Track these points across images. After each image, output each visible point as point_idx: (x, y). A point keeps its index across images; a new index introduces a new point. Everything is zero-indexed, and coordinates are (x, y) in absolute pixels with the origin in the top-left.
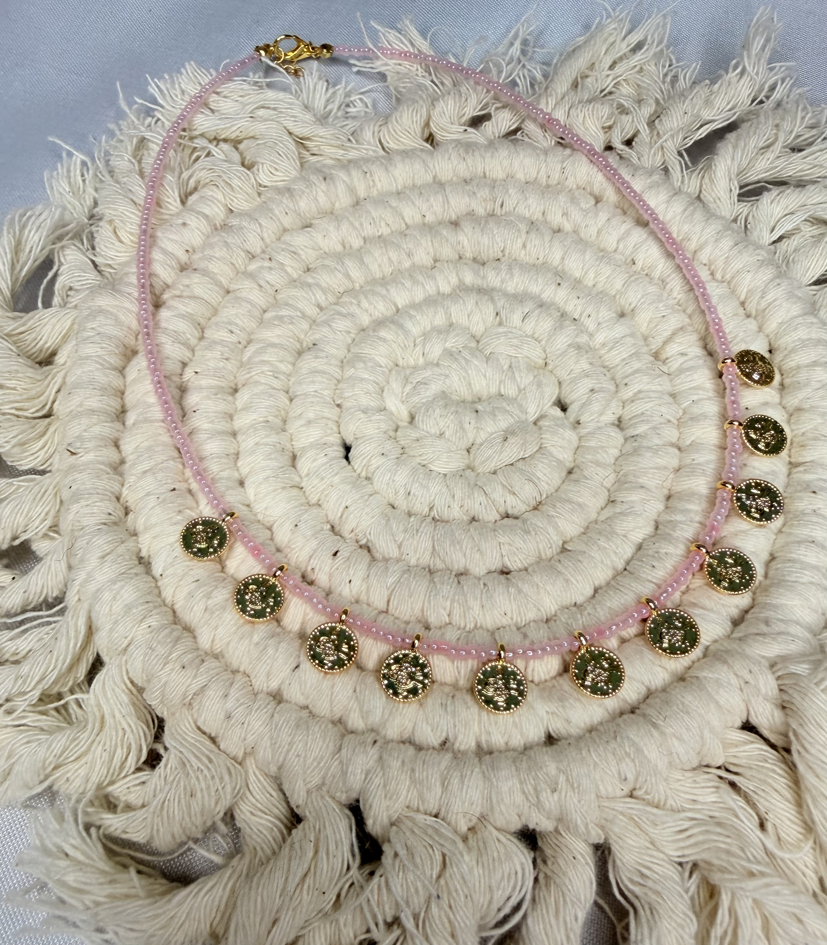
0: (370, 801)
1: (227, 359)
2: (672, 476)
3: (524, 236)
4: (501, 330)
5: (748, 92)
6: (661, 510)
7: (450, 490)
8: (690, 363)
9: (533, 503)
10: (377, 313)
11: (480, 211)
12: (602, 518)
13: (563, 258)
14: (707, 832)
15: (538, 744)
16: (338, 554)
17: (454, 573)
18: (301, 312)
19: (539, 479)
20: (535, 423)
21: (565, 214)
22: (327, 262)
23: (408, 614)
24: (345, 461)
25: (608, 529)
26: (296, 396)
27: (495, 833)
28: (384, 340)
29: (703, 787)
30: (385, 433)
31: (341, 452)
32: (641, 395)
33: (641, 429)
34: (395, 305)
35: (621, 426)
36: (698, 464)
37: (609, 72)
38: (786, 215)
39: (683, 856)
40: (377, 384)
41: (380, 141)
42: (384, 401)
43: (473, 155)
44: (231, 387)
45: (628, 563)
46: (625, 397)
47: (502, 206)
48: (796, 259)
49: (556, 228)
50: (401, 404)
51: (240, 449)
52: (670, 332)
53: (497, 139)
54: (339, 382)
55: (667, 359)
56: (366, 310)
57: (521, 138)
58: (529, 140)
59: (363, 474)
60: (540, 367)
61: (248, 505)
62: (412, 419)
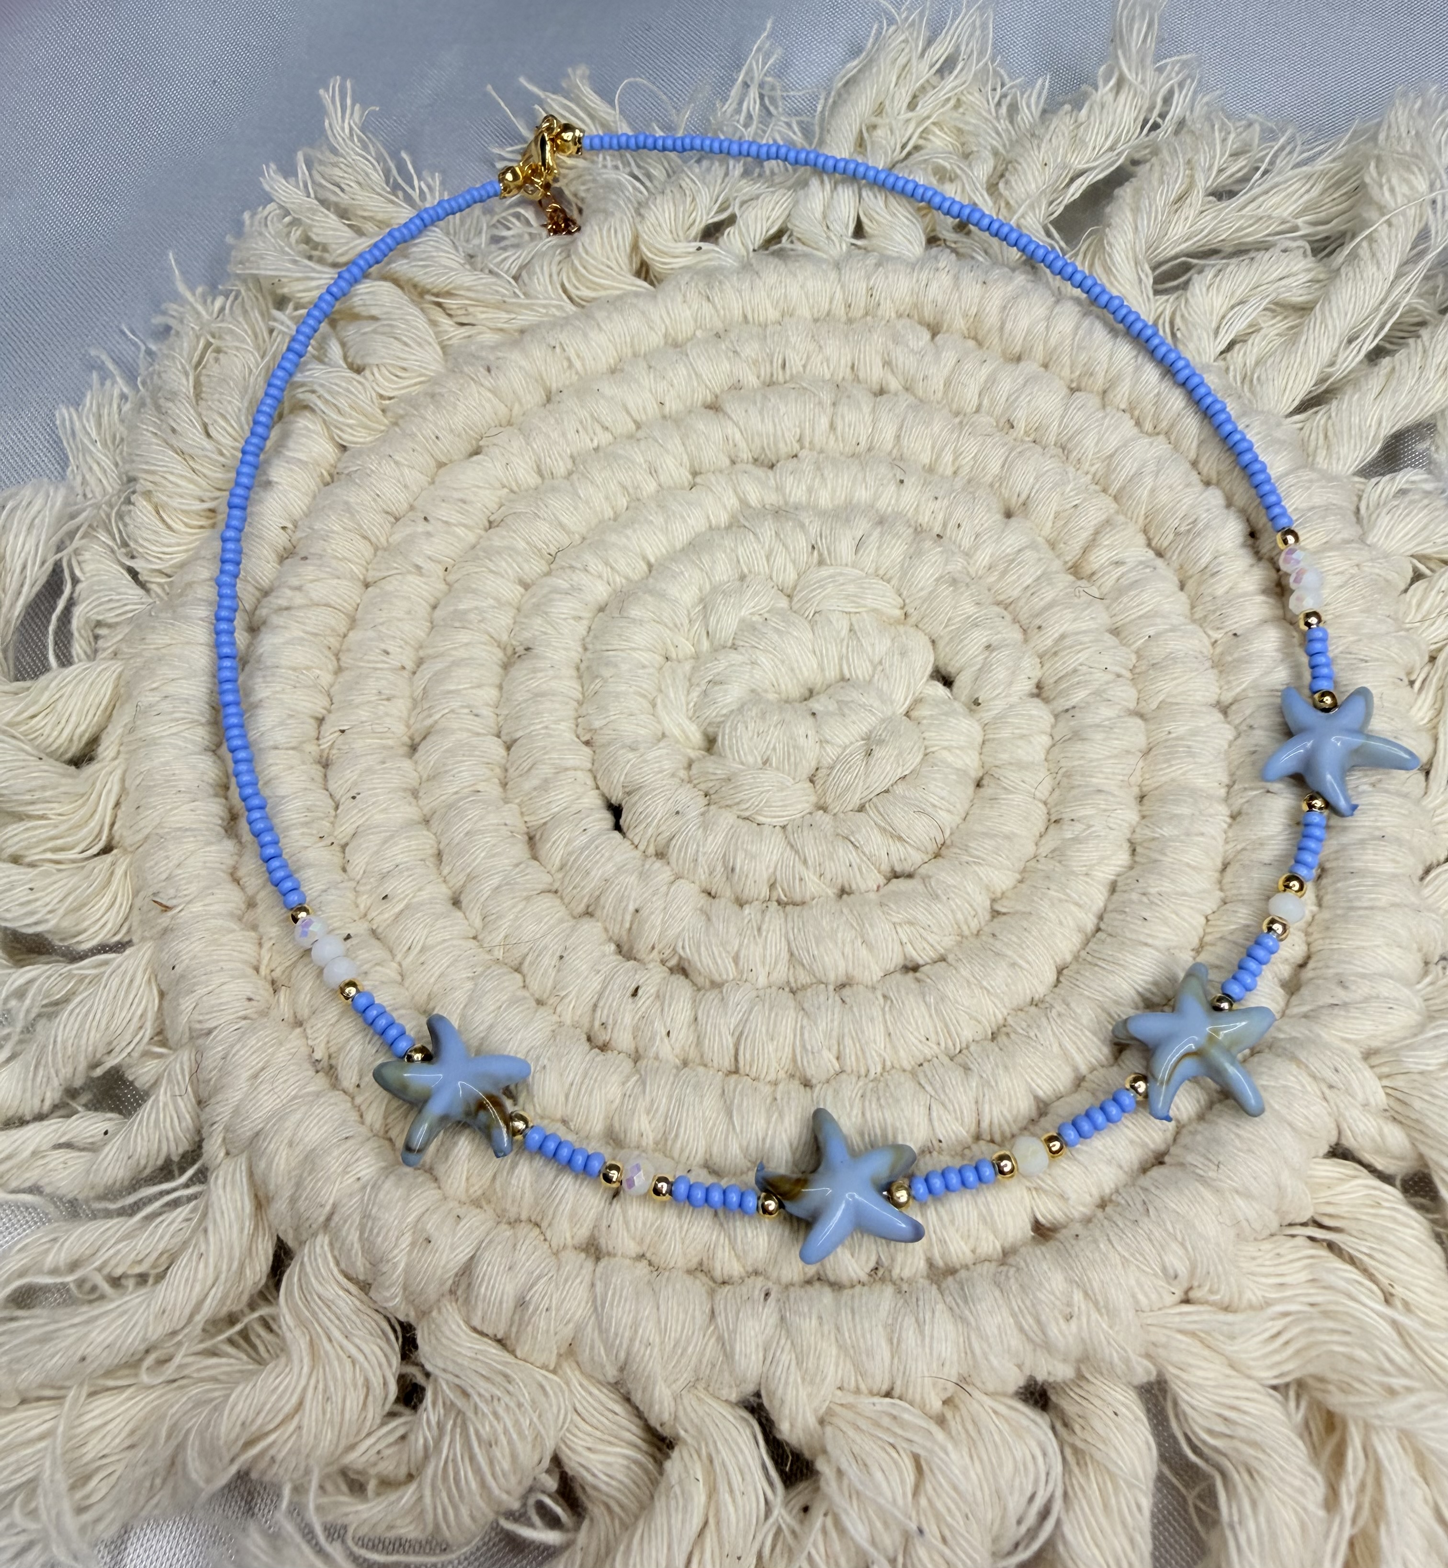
0: (780, 1391)
1: (388, 699)
2: (1141, 764)
3: (829, 410)
4: (825, 572)
5: (1133, 115)
6: (1134, 823)
7: (797, 852)
8: (1133, 576)
9: (932, 848)
10: (618, 579)
11: (751, 380)
12: (1044, 850)
13: (898, 437)
14: (1312, 1330)
15: (1024, 1244)
16: (640, 992)
17: (831, 988)
18: (495, 599)
19: (934, 806)
20: (907, 714)
21: (887, 364)
22: (520, 508)
23: (772, 1070)
24: (617, 834)
25: (1059, 868)
26: (515, 741)
27: (988, 1401)
28: (641, 622)
29: (1291, 1261)
30: (673, 775)
31: (607, 818)
32: (1068, 642)
33: (1079, 696)
34: (645, 558)
35: (1044, 695)
36: (1177, 739)
37: (910, 114)
38: (1233, 307)
39: (1281, 1375)
40: (644, 696)
41: (565, 291)
42: (659, 722)
43: (721, 291)
44: (404, 744)
45: (1101, 918)
46: (1041, 648)
47: (784, 366)
48: (1263, 377)
49: (876, 387)
50: (687, 722)
51: (441, 846)
52: (1091, 531)
53: (751, 254)
54: (580, 703)
55: (1093, 574)
56: (600, 577)
57: (789, 246)
58: (805, 248)
59: (651, 850)
60: (898, 622)
61: (475, 938)
62: (711, 743)
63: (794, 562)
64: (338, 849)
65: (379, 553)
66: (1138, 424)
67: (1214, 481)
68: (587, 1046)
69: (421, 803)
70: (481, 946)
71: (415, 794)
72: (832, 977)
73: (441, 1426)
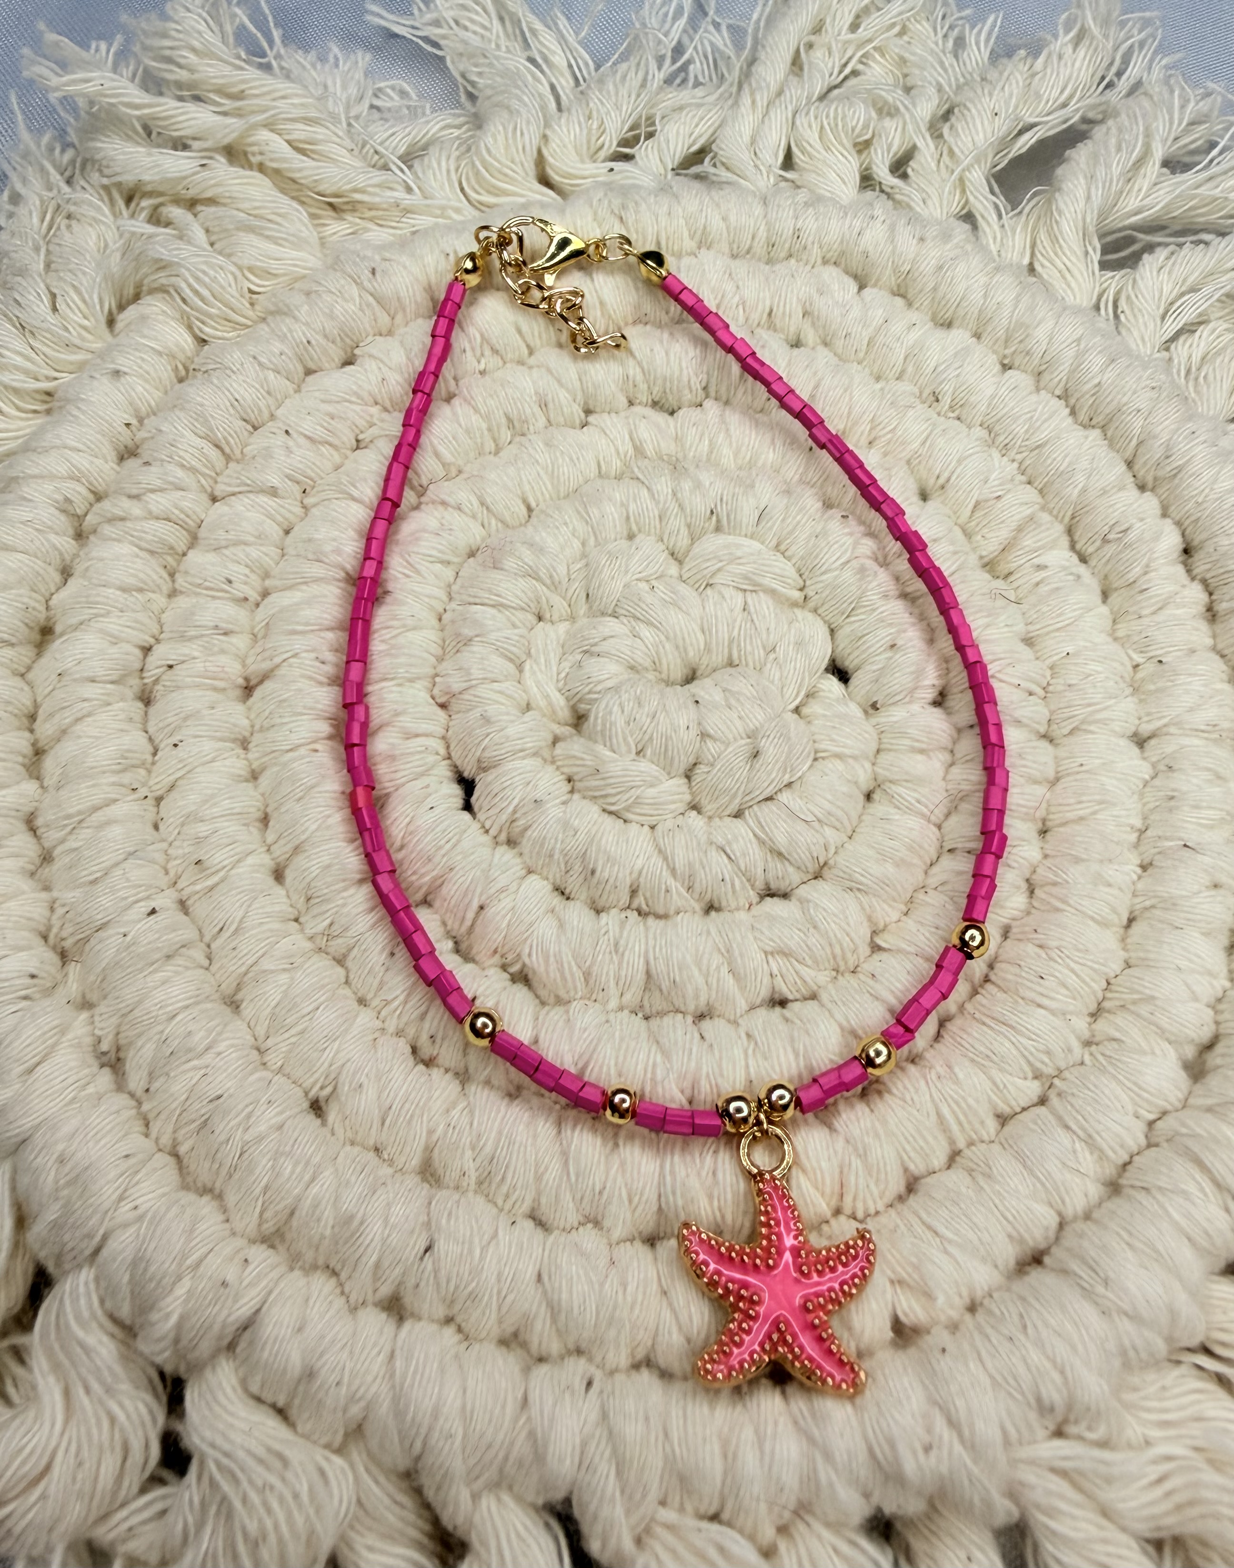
0: (594, 1503)
2: (1048, 796)
4: (721, 540)
5: (1092, 71)
6: (1035, 862)
7: (666, 859)
8: (1053, 583)
9: (812, 867)
10: (493, 522)
11: (659, 315)
12: (934, 881)
15: (882, 1346)
17: (689, 1017)
20: (797, 710)
21: (808, 314)
24: (466, 815)
27: (827, 1535)
28: (516, 576)
30: (536, 754)
34: (524, 499)
35: (948, 704)
36: (1089, 772)
39: (1158, 1529)
41: (462, 190)
42: (525, 691)
43: (637, 212)
44: (237, 686)
45: (991, 967)
48: (1211, 377)
49: (792, 337)
50: (558, 694)
51: (269, 810)
52: (1014, 525)
53: (670, 175)
54: (440, 659)
55: (1010, 574)
56: (474, 517)
57: (712, 170)
58: (729, 175)
59: (503, 837)
60: (794, 604)
61: (296, 920)
62: (579, 720)
63: (689, 526)
64: (153, 802)
65: (232, 465)
66: (1073, 413)
67: (1150, 485)
68: (411, 1061)
69: (251, 756)
70: (302, 930)
71: (245, 744)
72: (691, 1007)
73: (204, 1506)
